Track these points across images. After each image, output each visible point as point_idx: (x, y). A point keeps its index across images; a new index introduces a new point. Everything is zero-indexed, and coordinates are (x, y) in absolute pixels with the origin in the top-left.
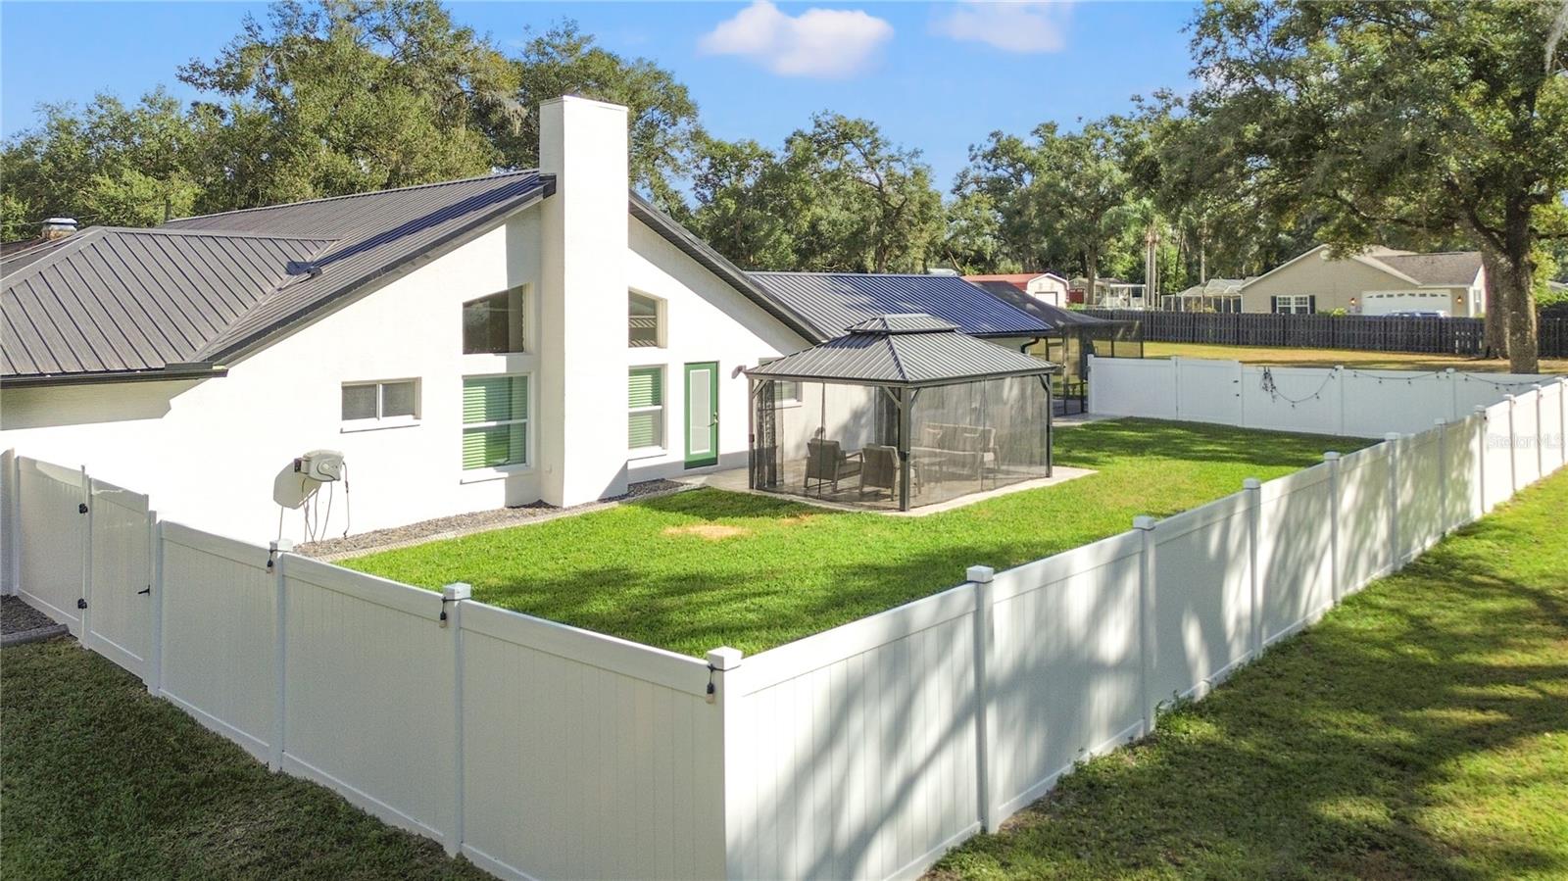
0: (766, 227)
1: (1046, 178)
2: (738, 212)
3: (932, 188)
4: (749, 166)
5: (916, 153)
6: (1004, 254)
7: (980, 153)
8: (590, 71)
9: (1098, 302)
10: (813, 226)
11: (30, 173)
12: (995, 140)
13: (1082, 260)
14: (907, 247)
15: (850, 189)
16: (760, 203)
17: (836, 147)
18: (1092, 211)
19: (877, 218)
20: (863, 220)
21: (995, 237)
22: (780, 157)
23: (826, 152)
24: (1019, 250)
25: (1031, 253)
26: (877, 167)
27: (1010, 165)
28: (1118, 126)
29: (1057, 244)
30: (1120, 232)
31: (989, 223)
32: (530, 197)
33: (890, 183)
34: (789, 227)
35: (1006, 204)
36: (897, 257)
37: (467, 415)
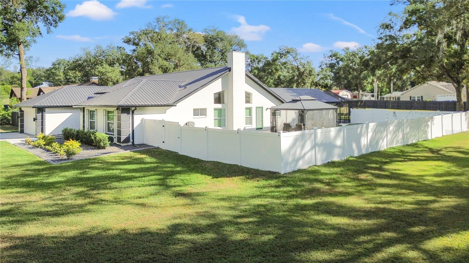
0: (266, 78)
1: (346, 63)
2: (258, 74)
3: (312, 67)
4: (261, 61)
5: (308, 57)
6: (334, 85)
7: (327, 56)
8: (219, 36)
9: (361, 98)
10: (279, 77)
11: (80, 65)
12: (331, 52)
13: (357, 87)
14: (305, 83)
15: (289, 67)
16: (264, 71)
17: (285, 55)
18: (359, 72)
19: (297, 75)
20: (293, 75)
21: (331, 80)
22: (270, 59)
23: (282, 57)
24: (338, 84)
25: (342, 85)
26: (297, 60)
27: (336, 59)
28: (366, 48)
29: (349, 82)
30: (367, 79)
31: (329, 76)
32: (226, 72)
33: (301, 65)
34: (272, 78)
35: (334, 70)
36: (303, 86)
37: (215, 117)
